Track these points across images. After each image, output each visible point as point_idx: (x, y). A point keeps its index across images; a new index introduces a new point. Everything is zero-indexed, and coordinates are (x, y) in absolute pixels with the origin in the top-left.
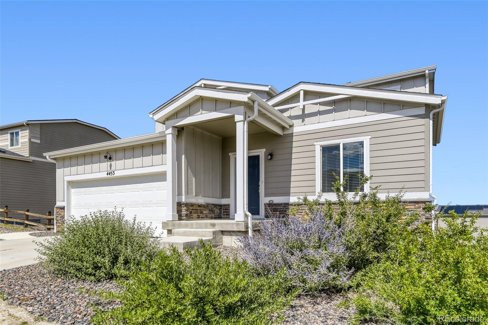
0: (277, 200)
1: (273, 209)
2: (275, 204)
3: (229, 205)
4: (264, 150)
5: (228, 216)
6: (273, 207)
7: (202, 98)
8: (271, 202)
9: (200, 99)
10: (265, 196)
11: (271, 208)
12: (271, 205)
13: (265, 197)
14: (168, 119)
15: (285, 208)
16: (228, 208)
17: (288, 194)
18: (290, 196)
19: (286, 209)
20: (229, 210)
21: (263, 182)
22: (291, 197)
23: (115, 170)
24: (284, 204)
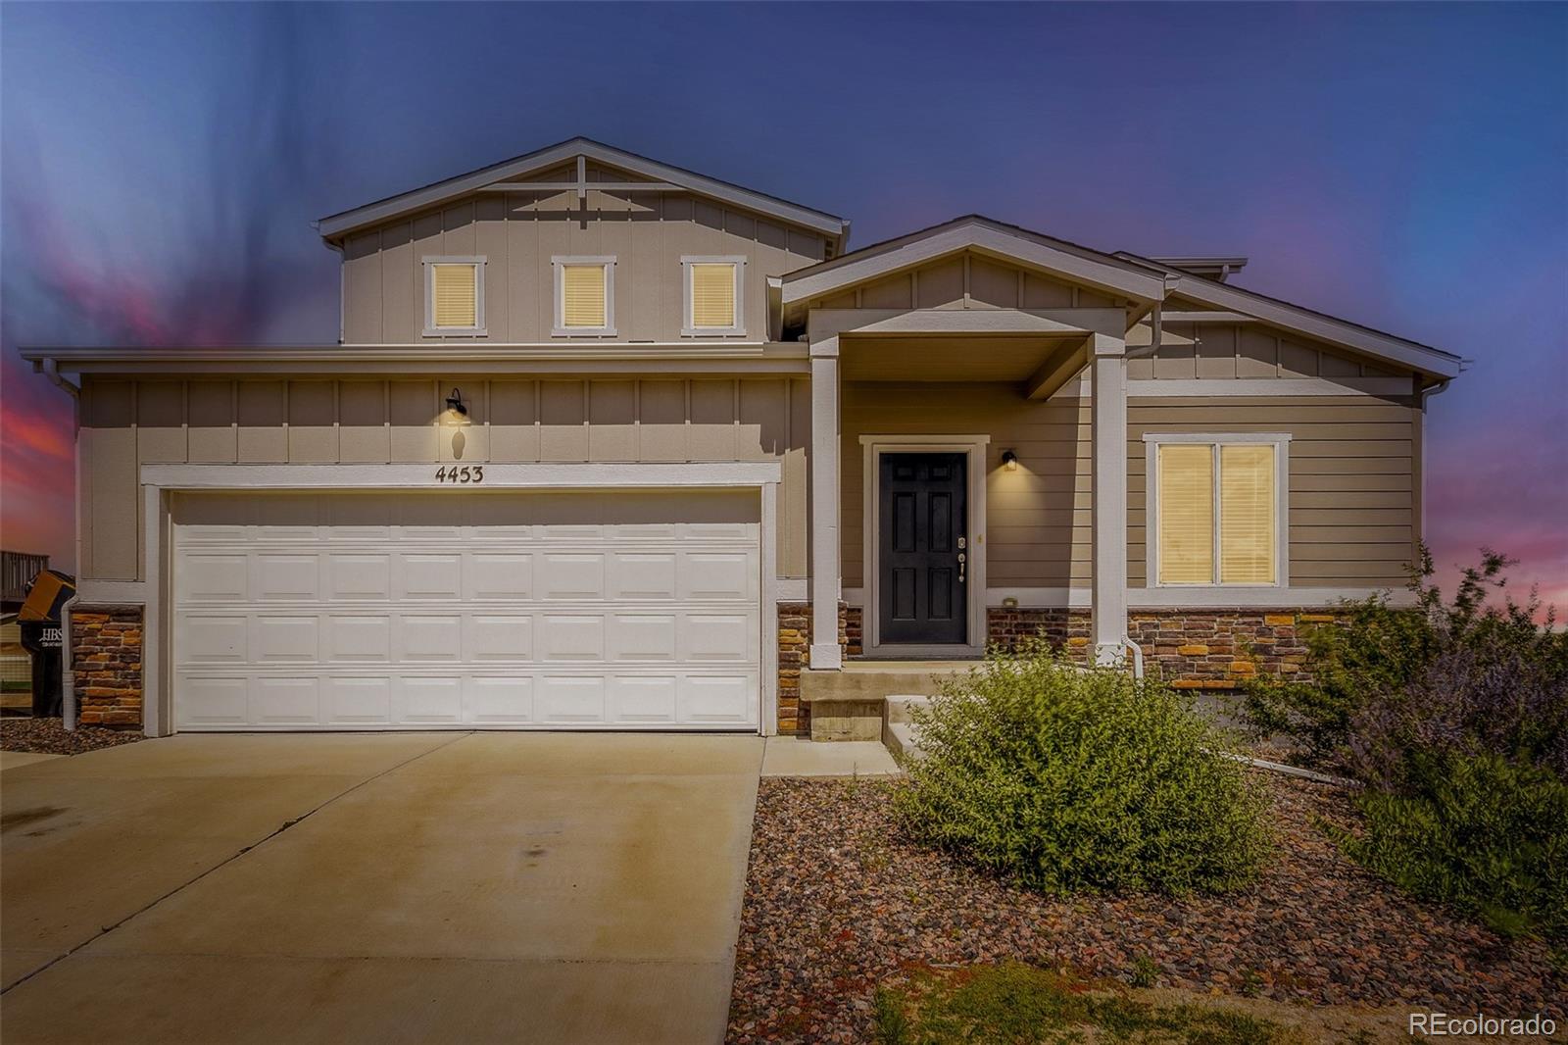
0: (1029, 597)
1: (1016, 626)
2: (1024, 612)
3: (859, 610)
4: (987, 439)
5: (857, 647)
6: (1016, 618)
7: (970, 258)
8: (1010, 604)
9: (963, 258)
10: (989, 585)
11: (1011, 624)
12: (1012, 612)
13: (987, 587)
14: (822, 303)
15: (1054, 623)
16: (857, 622)
17: (1063, 581)
18: (1068, 586)
19: (1058, 625)
20: (859, 626)
21: (980, 539)
22: (1072, 591)
23: (488, 462)
24: (1054, 611)
